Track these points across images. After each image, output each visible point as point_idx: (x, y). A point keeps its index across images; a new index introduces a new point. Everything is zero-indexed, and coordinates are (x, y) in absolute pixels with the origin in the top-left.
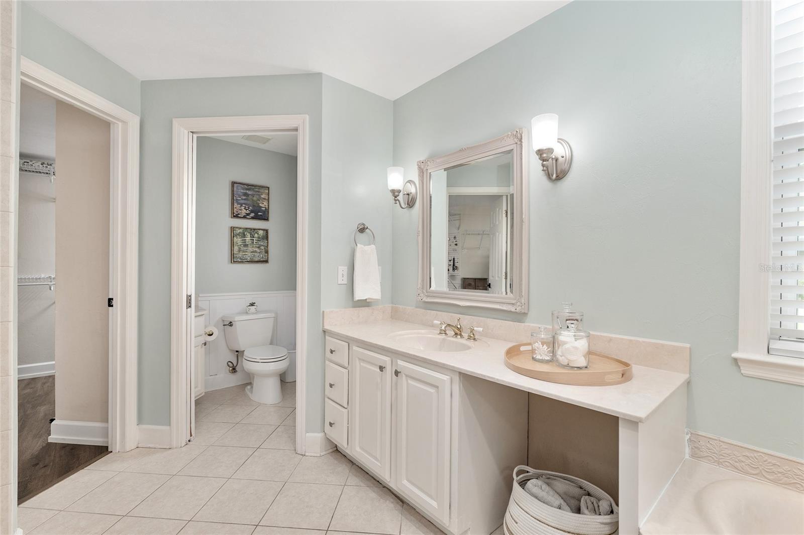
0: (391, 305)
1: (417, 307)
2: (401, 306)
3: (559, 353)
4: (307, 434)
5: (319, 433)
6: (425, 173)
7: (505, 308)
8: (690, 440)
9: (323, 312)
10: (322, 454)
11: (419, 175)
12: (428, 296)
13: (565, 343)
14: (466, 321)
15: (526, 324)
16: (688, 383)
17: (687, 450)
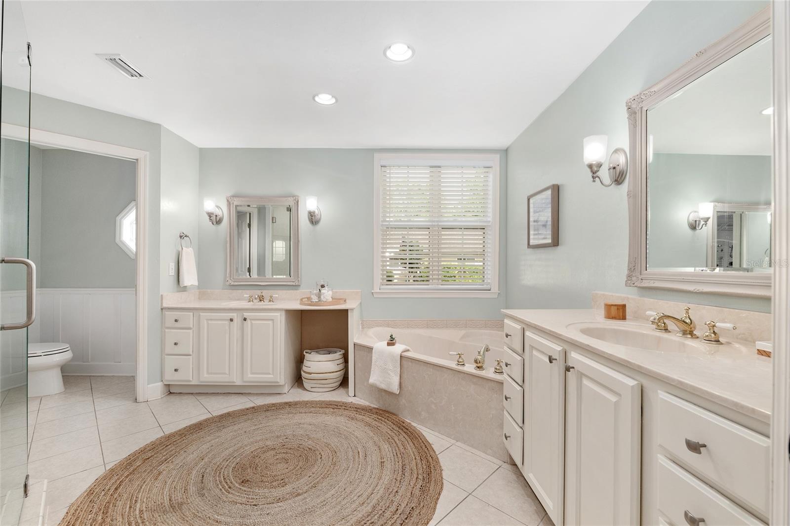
0: (198, 290)
1: (223, 289)
2: (209, 290)
3: (322, 297)
4: (148, 386)
5: (159, 382)
6: (231, 205)
7: (289, 284)
8: (361, 323)
9: (162, 295)
10: (162, 396)
11: (228, 205)
12: (234, 281)
13: (324, 293)
14: (266, 293)
15: (300, 290)
16: (361, 303)
17: (361, 327)
